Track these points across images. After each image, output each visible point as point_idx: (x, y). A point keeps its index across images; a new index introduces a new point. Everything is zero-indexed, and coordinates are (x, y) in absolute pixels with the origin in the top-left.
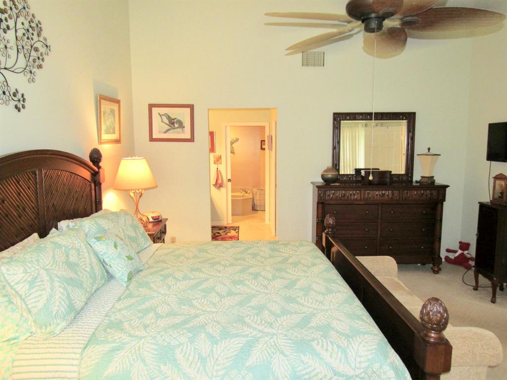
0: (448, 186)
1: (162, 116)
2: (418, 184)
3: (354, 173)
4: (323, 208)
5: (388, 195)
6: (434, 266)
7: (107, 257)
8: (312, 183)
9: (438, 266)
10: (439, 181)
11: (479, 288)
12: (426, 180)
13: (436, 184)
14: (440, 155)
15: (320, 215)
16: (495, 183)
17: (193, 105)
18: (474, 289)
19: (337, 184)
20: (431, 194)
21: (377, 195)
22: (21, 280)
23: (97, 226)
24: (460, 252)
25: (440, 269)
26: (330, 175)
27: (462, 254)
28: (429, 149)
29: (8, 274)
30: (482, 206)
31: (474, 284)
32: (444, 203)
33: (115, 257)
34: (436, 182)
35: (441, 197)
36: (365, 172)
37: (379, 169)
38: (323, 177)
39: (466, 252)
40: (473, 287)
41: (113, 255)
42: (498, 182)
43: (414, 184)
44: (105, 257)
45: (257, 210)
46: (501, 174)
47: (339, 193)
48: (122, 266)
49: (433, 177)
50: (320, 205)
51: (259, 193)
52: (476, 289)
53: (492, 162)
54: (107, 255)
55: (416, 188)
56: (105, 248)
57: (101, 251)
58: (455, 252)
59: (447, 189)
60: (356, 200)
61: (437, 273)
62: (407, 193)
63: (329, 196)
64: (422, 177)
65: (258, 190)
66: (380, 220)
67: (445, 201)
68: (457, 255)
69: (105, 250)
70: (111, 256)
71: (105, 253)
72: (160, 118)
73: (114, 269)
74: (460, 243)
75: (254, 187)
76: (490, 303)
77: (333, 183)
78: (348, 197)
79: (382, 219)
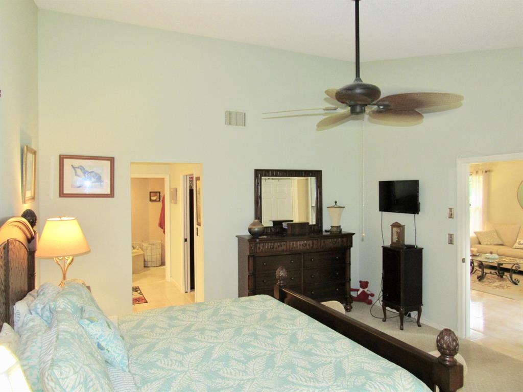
0: (354, 234)
1: (76, 169)
2: (329, 233)
3: (272, 226)
4: (254, 261)
5: (309, 245)
6: (346, 304)
7: (103, 340)
8: (237, 236)
9: (350, 305)
10: (345, 230)
11: (387, 320)
12: (335, 229)
13: (343, 233)
14: (344, 207)
15: (251, 268)
16: (392, 230)
17: (113, 158)
18: (383, 321)
19: (265, 237)
20: (342, 241)
21: (300, 245)
22: (75, 382)
23: (72, 305)
24: (361, 290)
25: (352, 308)
26: (256, 229)
27: (363, 292)
28: (336, 202)
29: (62, 379)
30: (385, 250)
31: (383, 317)
32: (352, 249)
33: (112, 339)
34: (343, 230)
35: (349, 244)
36: (288, 224)
37: (292, 221)
38: (250, 230)
39: (366, 290)
40: (382, 319)
41: (110, 336)
42: (394, 229)
43: (324, 234)
44: (101, 340)
45: (149, 267)
46: (397, 223)
47: (268, 246)
48: (120, 348)
49: (340, 226)
50: (251, 259)
51: (150, 248)
52: (384, 320)
53: (383, 212)
54: (103, 338)
55: (327, 237)
56: (100, 330)
57: (96, 335)
58: (358, 290)
59: (353, 236)
60: (283, 251)
61: (349, 311)
62: (324, 242)
63: (259, 248)
64: (332, 227)
65: (149, 244)
66: (302, 268)
67: (352, 246)
68: (359, 293)
69: (101, 333)
70: (108, 339)
71: (101, 336)
72: (74, 171)
73: (113, 353)
74: (360, 282)
75: (143, 242)
76: (399, 330)
77: (260, 236)
78: (276, 248)
79: (304, 267)
